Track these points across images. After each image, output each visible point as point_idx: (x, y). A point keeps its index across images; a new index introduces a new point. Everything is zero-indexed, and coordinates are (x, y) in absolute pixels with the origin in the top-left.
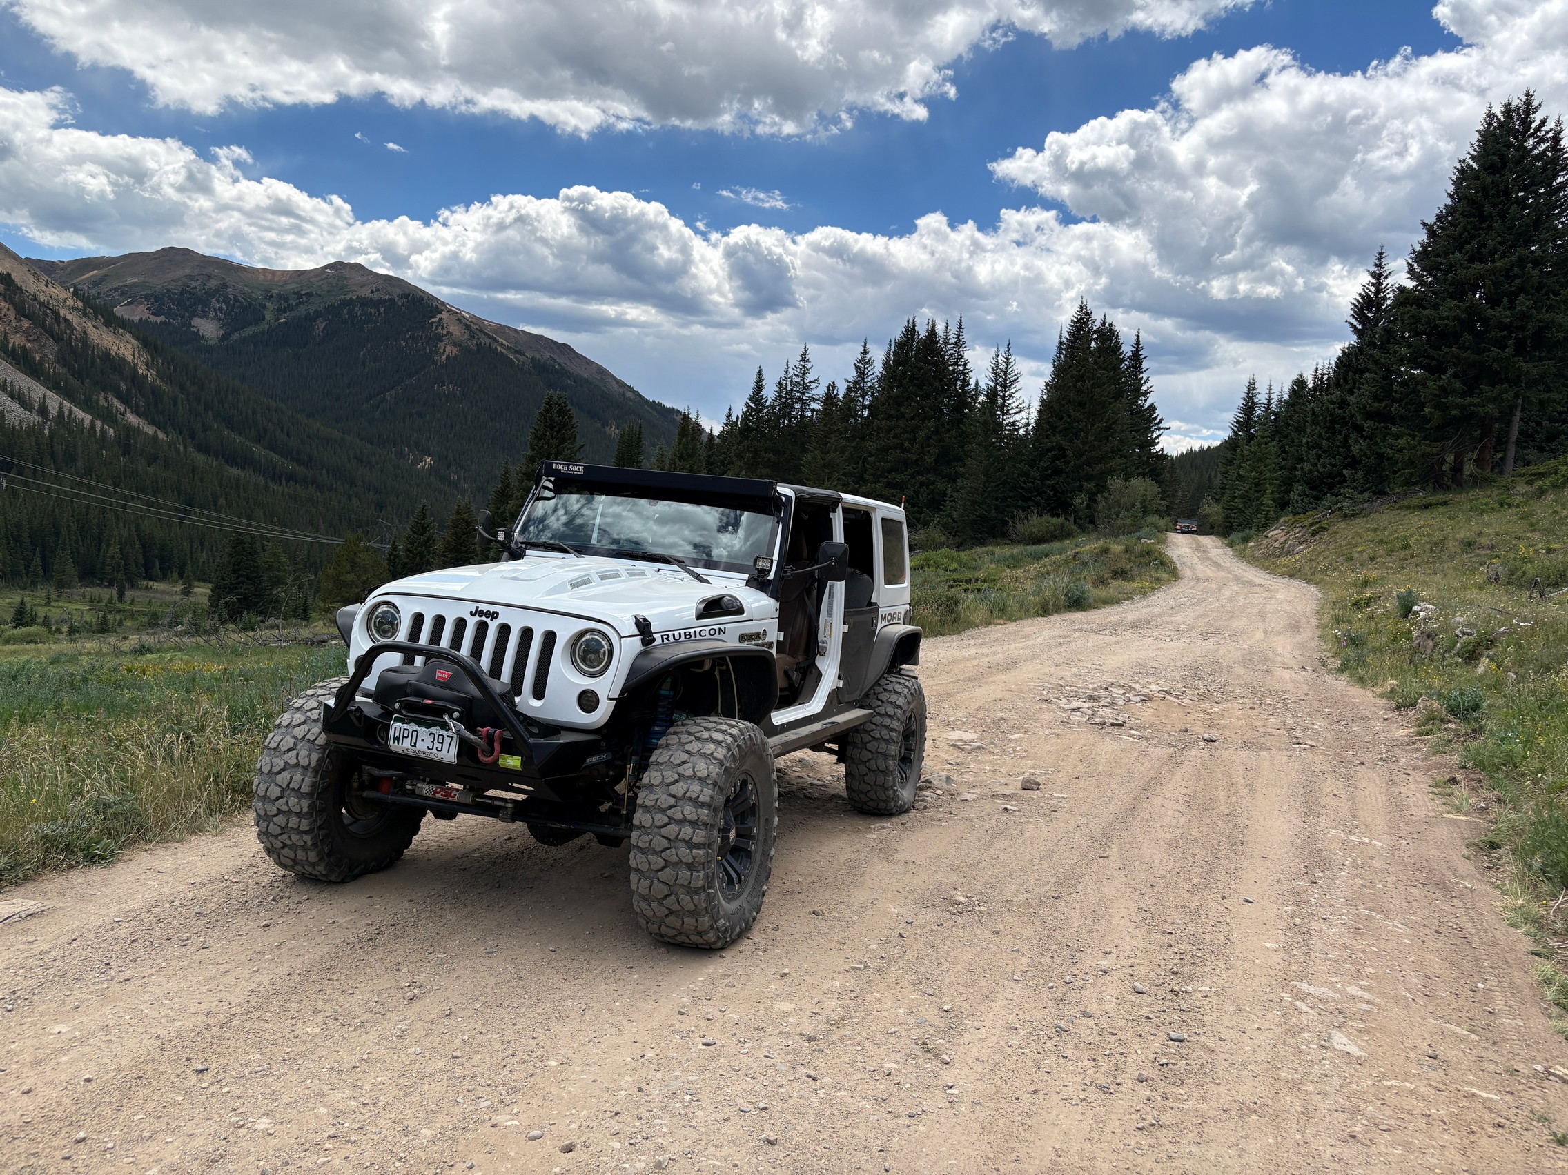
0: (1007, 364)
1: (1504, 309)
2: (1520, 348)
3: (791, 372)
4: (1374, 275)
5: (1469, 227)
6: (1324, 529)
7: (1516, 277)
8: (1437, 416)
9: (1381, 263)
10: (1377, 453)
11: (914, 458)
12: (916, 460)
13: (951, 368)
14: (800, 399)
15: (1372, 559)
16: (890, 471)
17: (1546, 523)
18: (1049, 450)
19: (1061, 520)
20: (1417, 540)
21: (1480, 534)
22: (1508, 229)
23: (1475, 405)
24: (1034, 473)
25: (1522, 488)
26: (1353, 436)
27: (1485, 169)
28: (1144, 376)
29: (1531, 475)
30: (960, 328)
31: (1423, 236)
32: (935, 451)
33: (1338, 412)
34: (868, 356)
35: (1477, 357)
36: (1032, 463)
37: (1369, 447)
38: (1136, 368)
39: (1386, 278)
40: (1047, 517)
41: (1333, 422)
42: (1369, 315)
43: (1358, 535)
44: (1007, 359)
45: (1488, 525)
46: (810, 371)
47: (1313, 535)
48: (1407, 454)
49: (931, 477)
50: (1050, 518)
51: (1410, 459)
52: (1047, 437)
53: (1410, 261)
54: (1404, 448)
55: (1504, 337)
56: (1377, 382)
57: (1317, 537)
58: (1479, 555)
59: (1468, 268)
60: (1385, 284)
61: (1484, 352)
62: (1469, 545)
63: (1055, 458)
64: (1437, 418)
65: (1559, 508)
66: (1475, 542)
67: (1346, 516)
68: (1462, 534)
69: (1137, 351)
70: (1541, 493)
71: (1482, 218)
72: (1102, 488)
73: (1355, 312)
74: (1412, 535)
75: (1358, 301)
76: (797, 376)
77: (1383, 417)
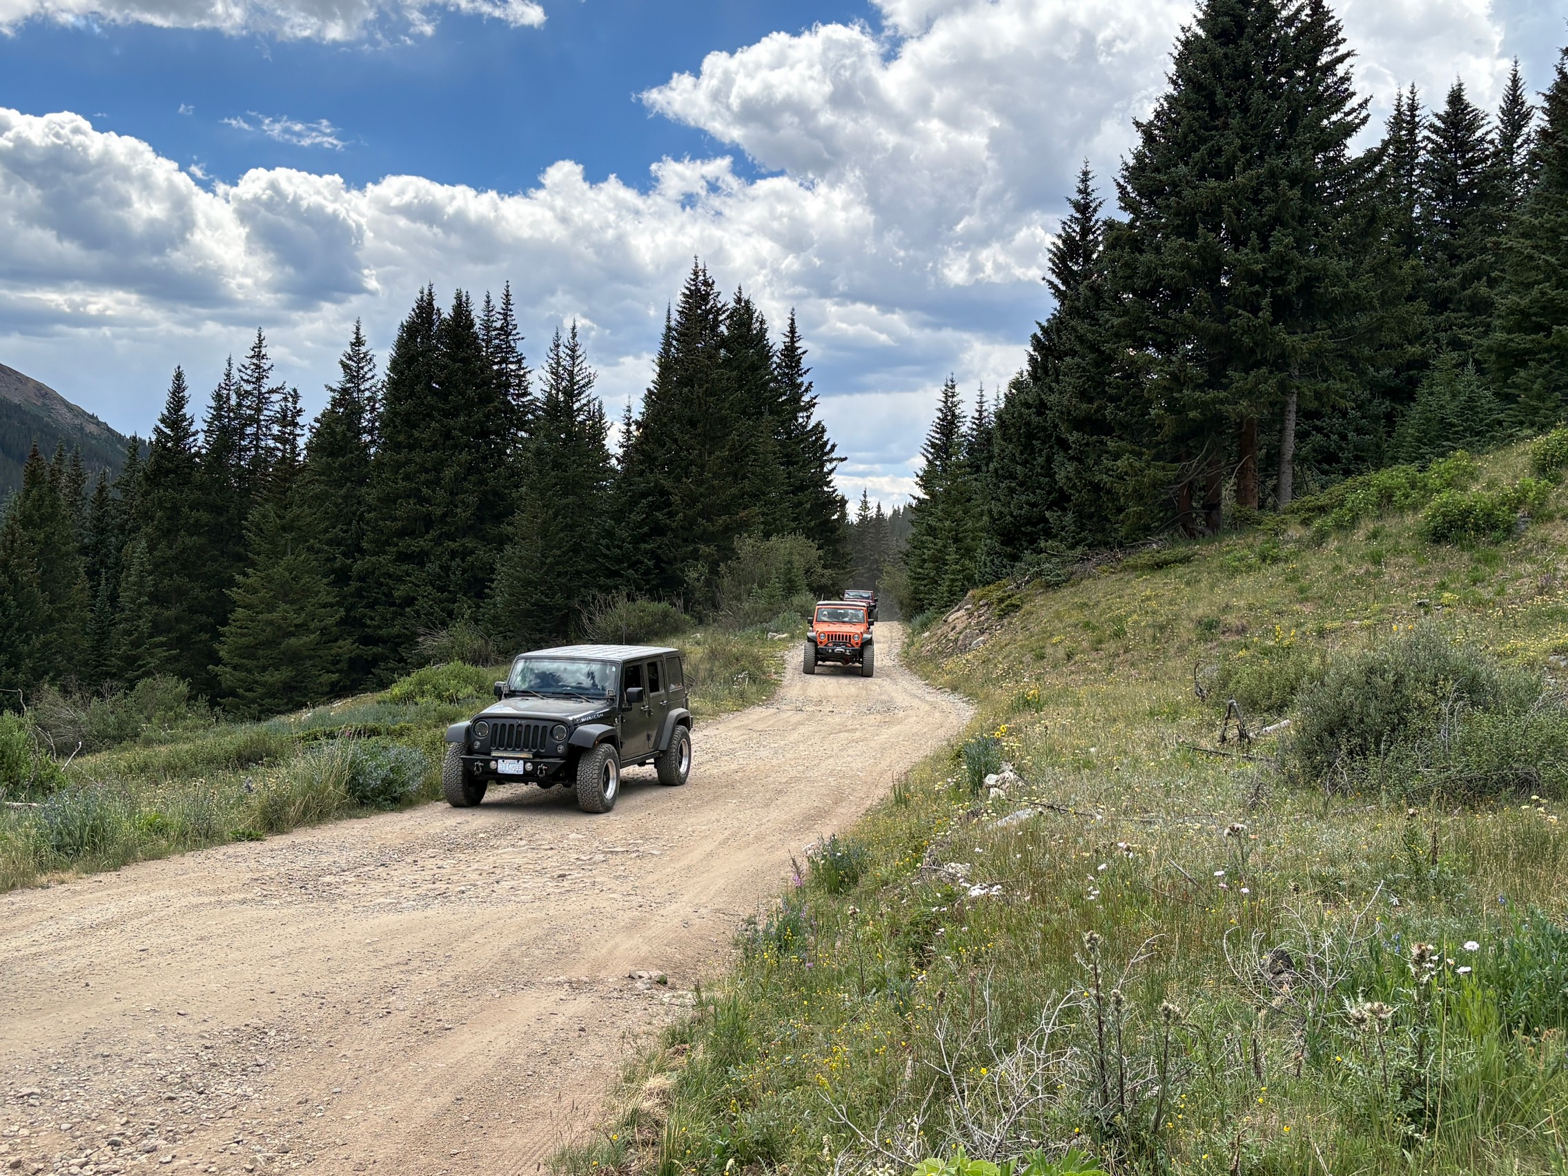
0: (573, 358)
1: (1253, 250)
2: (1282, 309)
3: (236, 376)
4: (1077, 206)
5: (1197, 124)
6: (1017, 607)
7: (1270, 200)
8: (1169, 420)
9: (1086, 187)
10: (1091, 483)
11: (439, 512)
12: (445, 515)
13: (495, 367)
14: (253, 420)
15: (1069, 657)
16: (402, 534)
17: (1322, 587)
18: (644, 495)
19: (664, 605)
20: (1135, 622)
21: (1227, 608)
22: (1253, 127)
23: (1222, 402)
24: (623, 533)
25: (1295, 531)
26: (1059, 457)
27: (1215, 37)
28: (805, 380)
29: (1309, 510)
30: (507, 303)
31: (1137, 141)
32: (472, 499)
33: (1035, 419)
34: (363, 349)
35: (1221, 327)
36: (619, 516)
37: (1078, 472)
38: (791, 368)
39: (1095, 210)
40: (642, 602)
41: (1030, 436)
42: (1075, 268)
43: (1058, 616)
44: (573, 351)
45: (1238, 593)
46: (270, 374)
47: (1001, 617)
48: (1131, 483)
49: (469, 543)
50: (645, 603)
51: (1135, 491)
52: (641, 473)
53: (1122, 181)
54: (1126, 473)
55: (1257, 294)
56: (1084, 370)
57: (1005, 621)
58: (1223, 645)
59: (1197, 187)
60: (1094, 219)
61: (1229, 318)
62: (1208, 627)
63: (653, 507)
64: (1170, 425)
65: (1344, 562)
66: (1218, 622)
67: (1048, 586)
68: (1201, 610)
69: (793, 342)
70: (1320, 538)
71: (1215, 111)
72: (728, 553)
73: (1054, 263)
74: (1129, 614)
75: (1058, 248)
76: (248, 381)
77: (1094, 425)
